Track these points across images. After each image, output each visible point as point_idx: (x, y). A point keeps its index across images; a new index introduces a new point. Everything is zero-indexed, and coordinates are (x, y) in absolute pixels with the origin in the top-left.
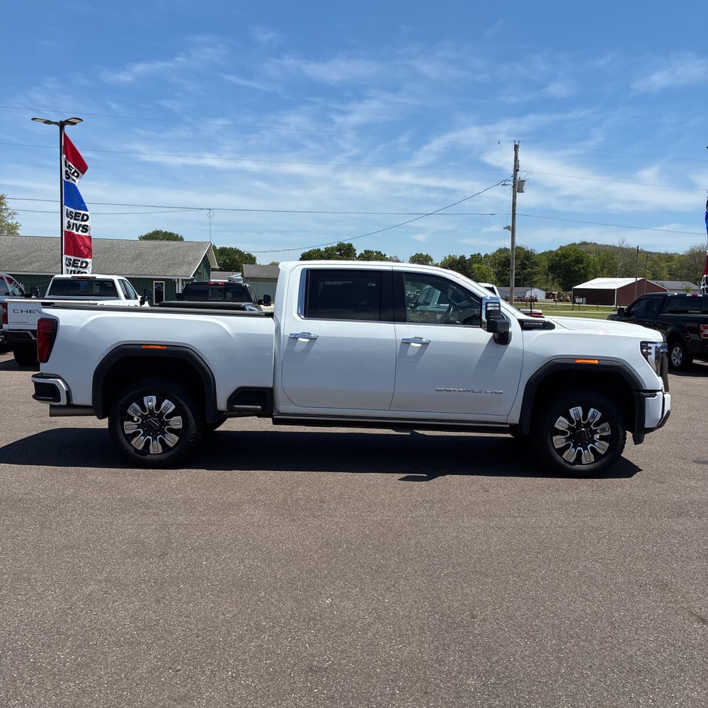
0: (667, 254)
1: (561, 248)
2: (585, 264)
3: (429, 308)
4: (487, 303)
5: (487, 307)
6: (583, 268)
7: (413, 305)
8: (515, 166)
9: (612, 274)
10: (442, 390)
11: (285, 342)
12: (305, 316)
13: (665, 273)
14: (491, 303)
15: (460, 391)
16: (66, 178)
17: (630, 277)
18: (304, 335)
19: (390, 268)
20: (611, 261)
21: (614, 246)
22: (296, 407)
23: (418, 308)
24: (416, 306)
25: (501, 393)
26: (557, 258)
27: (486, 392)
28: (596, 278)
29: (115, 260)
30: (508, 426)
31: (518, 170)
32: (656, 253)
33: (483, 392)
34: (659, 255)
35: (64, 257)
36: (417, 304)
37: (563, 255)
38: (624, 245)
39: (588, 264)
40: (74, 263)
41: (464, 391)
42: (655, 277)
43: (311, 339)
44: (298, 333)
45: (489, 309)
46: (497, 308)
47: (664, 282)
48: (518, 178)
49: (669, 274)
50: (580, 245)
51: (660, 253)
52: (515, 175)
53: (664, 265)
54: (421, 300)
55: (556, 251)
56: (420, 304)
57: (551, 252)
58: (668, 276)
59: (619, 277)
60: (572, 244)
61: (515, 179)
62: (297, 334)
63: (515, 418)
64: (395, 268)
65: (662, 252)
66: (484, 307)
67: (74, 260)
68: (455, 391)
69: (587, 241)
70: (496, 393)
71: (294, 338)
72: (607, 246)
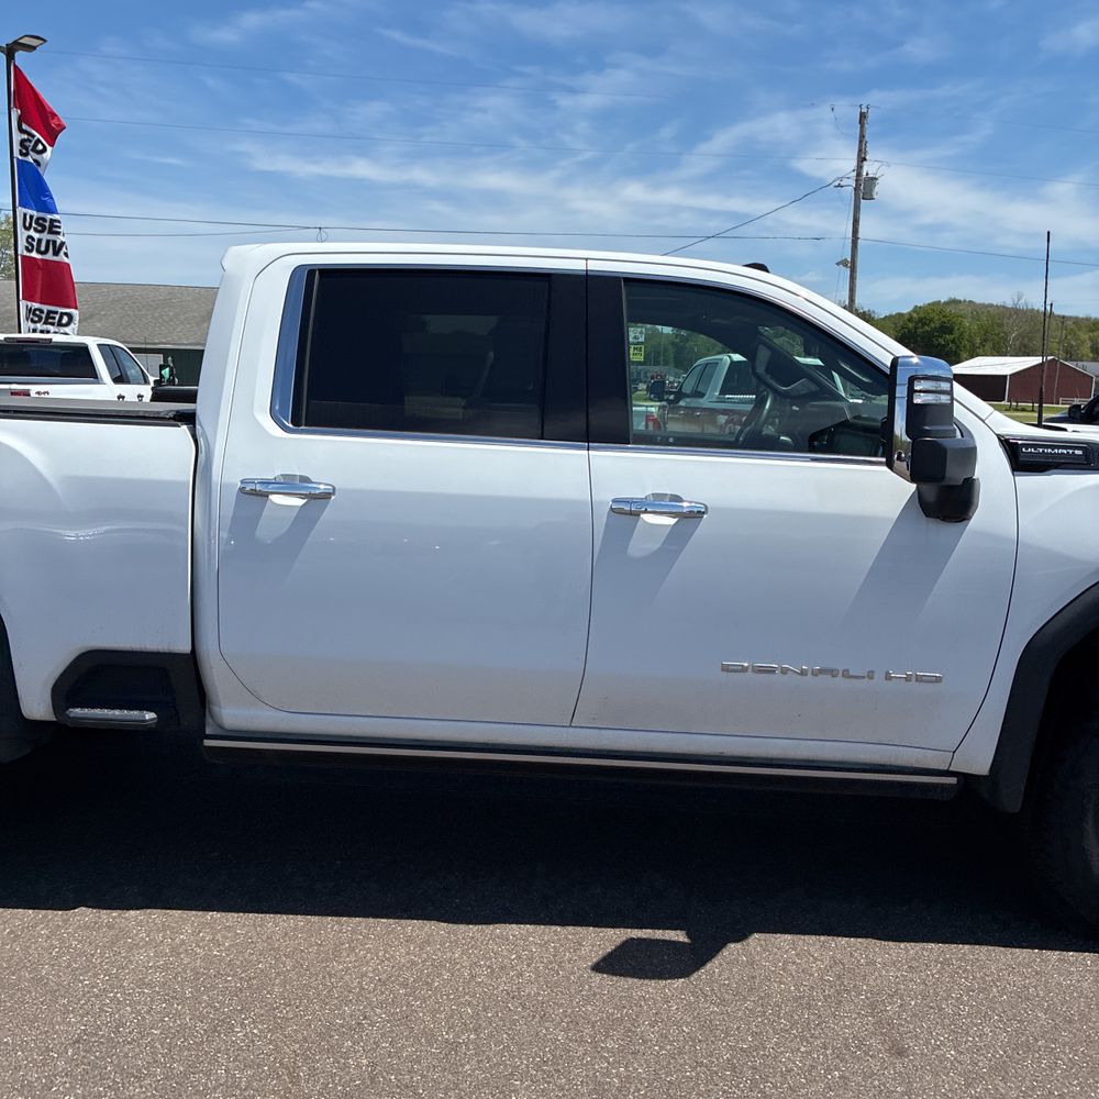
0: (1088, 319)
1: (916, 309)
2: (956, 335)
3: (704, 402)
4: (912, 380)
5: (911, 392)
6: (953, 341)
7: (672, 397)
8: (860, 151)
9: (999, 351)
10: (744, 670)
11: (224, 505)
12: (296, 421)
13: (1086, 350)
14: (926, 378)
15: (803, 673)
16: (21, 154)
17: (1029, 355)
18: (289, 484)
19: (579, 266)
20: (996, 331)
21: (1004, 307)
22: (271, 713)
23: (682, 403)
24: (677, 399)
25: (938, 680)
26: (911, 325)
27: (888, 677)
28: (972, 357)
29: (171, 320)
30: (953, 780)
31: (865, 159)
32: (1070, 318)
33: (879, 676)
34: (1076, 321)
35: (23, 304)
36: (680, 395)
37: (921, 320)
38: (1021, 305)
39: (962, 334)
40: (48, 317)
41: (815, 673)
42: (1070, 355)
43: (311, 497)
44: (270, 477)
45: (917, 400)
46: (944, 399)
47: (1085, 363)
48: (864, 174)
49: (1092, 352)
50: (946, 303)
51: (1077, 318)
52: (860, 168)
53: (1084, 336)
54: (687, 389)
55: (910, 314)
56: (686, 396)
57: (900, 315)
58: (1091, 355)
59: (1012, 356)
60: (934, 303)
61: (859, 174)
62: (266, 483)
63: (979, 758)
64: (594, 266)
65: (1081, 316)
66: (901, 391)
67: (49, 312)
68: (784, 671)
69: (957, 298)
70: (919, 679)
71: (254, 494)
72: (991, 305)
